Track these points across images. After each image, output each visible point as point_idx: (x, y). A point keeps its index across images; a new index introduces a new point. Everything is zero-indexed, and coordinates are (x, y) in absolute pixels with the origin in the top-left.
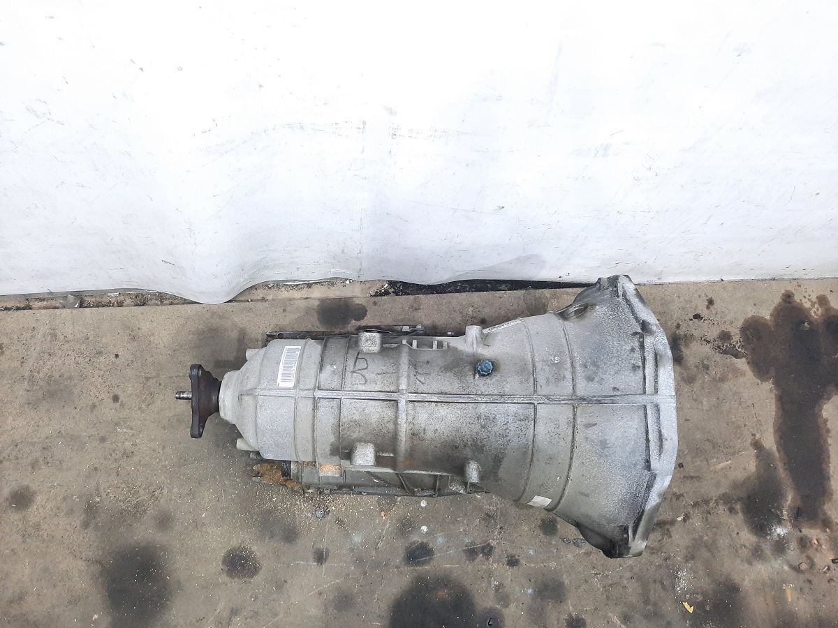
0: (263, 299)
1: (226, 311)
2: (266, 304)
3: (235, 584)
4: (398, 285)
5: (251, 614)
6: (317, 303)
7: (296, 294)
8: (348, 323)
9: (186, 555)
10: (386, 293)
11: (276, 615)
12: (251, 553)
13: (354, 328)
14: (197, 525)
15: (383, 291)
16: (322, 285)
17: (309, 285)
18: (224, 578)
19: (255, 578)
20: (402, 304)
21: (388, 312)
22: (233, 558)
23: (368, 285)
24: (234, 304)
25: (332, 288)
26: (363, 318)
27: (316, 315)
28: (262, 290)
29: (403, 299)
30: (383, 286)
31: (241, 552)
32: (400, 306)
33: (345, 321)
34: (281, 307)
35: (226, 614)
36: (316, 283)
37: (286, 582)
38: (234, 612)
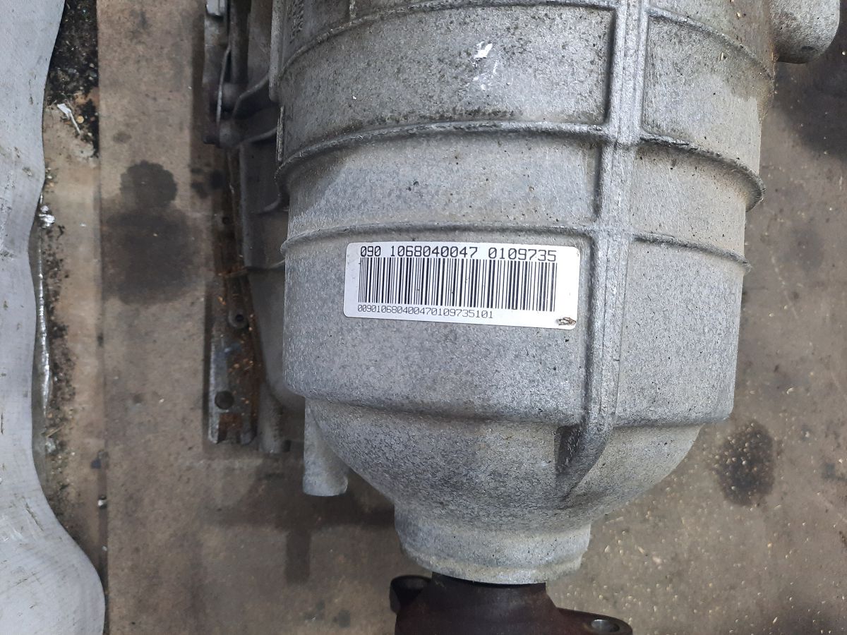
0: (99, 464)
1: (133, 568)
2: (116, 452)
3: (783, 475)
4: (63, 77)
5: (831, 437)
6: (115, 305)
7: (86, 368)
8: (183, 217)
9: (733, 588)
10: (89, 111)
11: (831, 385)
12: (727, 445)
13: (198, 202)
14: (677, 573)
15: (81, 119)
16: (56, 293)
17: (56, 331)
18: (773, 501)
19: (771, 432)
20: (124, 62)
21: (150, 102)
22: (736, 482)
23: (60, 161)
24: (111, 548)
25: (68, 264)
26: (169, 175)
27: (154, 309)
28: (67, 471)
29: (110, 60)
30: (65, 120)
31: (726, 467)
32: (131, 67)
33: (174, 227)
34: (126, 409)
35: (833, 489)
36: (49, 311)
37: (777, 368)
38: (829, 471)
